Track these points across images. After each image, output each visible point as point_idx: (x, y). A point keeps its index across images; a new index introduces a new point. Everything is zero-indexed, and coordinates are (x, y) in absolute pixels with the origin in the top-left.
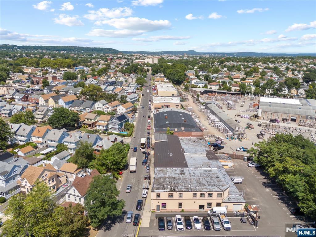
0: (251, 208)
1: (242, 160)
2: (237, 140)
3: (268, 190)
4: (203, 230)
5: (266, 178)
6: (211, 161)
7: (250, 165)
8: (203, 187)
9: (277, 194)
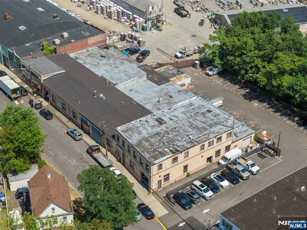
0: (264, 136)
1: (191, 68)
2: (154, 31)
3: (256, 104)
4: (232, 185)
5: (242, 88)
6: (162, 86)
7: (211, 73)
8: (206, 132)
9: (268, 106)
